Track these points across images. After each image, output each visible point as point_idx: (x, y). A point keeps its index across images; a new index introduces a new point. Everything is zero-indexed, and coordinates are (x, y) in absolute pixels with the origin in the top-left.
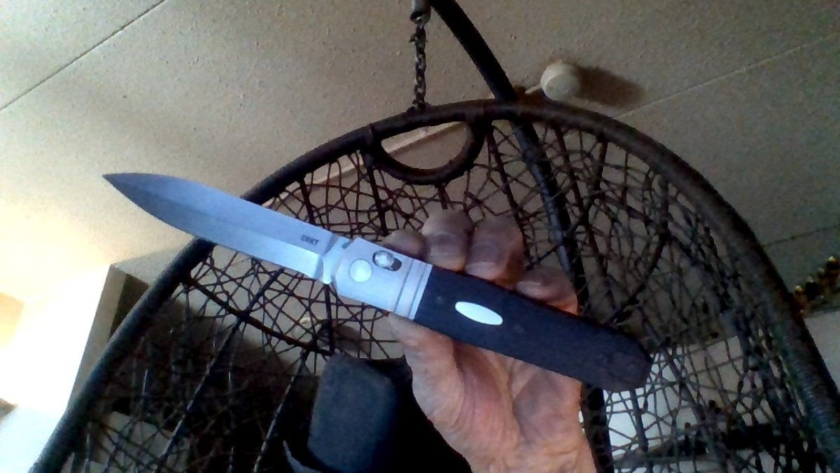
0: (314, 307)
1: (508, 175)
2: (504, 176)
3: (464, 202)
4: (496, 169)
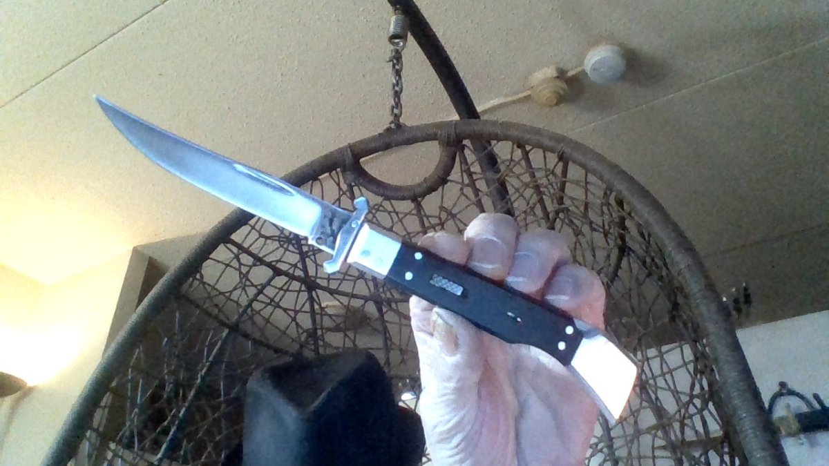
0: (300, 317)
1: (479, 190)
2: (476, 191)
3: (440, 215)
4: (468, 185)
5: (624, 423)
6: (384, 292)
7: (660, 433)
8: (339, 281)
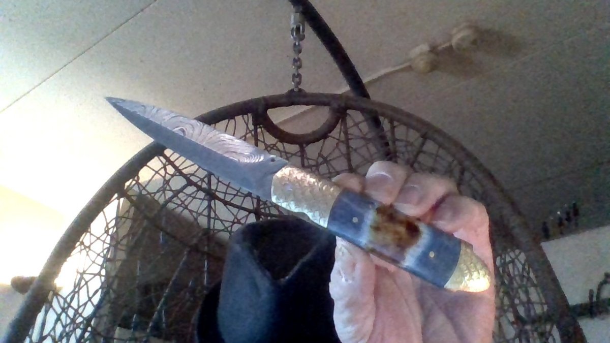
1: (351, 147)
3: (318, 158)
4: (342, 142)
6: (264, 208)
8: (233, 196)
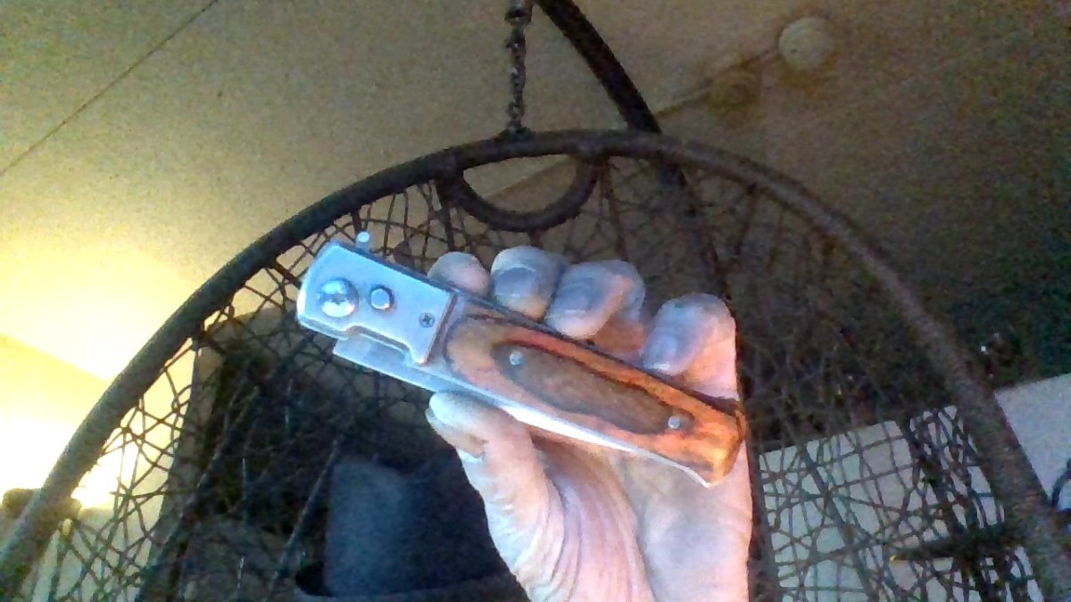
1: (624, 227)
2: (619, 228)
4: (607, 219)
5: (796, 544)
7: (848, 560)
